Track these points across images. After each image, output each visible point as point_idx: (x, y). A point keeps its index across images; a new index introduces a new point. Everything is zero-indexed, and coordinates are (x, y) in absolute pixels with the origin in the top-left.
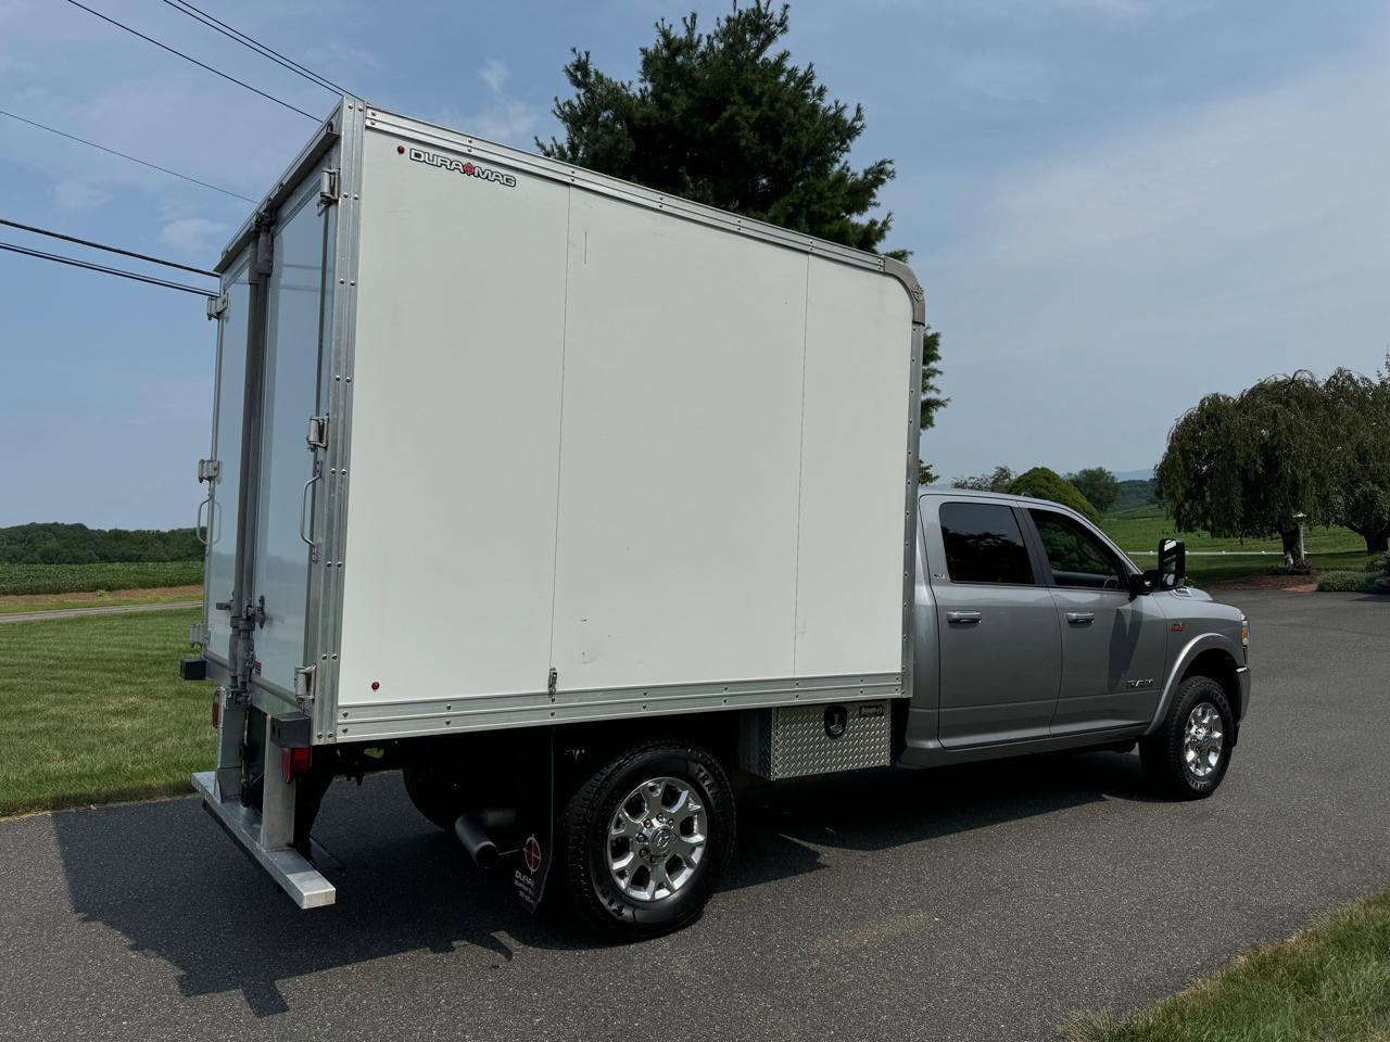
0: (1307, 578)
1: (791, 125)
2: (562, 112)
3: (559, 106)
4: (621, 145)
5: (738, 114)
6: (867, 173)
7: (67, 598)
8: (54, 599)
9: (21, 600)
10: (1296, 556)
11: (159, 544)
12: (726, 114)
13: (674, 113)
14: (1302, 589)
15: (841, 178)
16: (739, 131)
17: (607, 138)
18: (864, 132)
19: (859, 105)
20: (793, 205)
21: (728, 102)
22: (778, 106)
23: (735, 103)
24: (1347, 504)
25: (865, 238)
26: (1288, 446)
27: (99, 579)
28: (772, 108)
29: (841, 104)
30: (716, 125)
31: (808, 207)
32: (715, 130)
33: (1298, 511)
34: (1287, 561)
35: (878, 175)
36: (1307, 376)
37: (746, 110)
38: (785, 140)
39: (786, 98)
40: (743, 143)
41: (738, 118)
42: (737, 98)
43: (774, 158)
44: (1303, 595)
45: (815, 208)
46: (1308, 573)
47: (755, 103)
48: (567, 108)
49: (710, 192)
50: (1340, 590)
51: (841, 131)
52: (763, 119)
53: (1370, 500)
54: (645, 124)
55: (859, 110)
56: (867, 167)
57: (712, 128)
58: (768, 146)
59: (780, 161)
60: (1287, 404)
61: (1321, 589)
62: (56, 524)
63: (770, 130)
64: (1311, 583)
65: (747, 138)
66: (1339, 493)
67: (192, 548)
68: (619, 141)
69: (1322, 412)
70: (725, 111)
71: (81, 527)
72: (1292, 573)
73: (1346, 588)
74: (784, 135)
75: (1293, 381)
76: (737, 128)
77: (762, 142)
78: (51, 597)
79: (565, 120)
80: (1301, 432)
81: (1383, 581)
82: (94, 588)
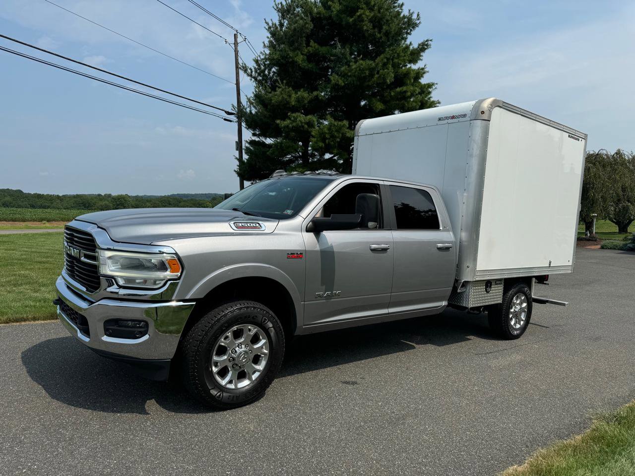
0: (595, 243)
1: (387, 21)
2: (277, 8)
3: (276, 4)
4: (307, 25)
5: (363, 14)
6: (419, 45)
7: (29, 224)
8: (24, 224)
9: (9, 224)
10: (591, 233)
11: (58, 201)
12: (358, 14)
13: (332, 11)
14: (593, 247)
15: (407, 47)
16: (363, 22)
17: (301, 21)
18: (420, 26)
19: (419, 13)
20: (386, 58)
21: (358, 8)
22: (382, 11)
23: (362, 9)
24: (615, 211)
25: (417, 76)
26: (593, 183)
27: (43, 216)
28: (379, 12)
29: (411, 11)
30: (353, 19)
31: (392, 60)
32: (353, 21)
33: (593, 212)
34: (586, 235)
35: (424, 47)
36: (605, 152)
37: (367, 13)
38: (384, 27)
39: (386, 7)
40: (365, 28)
41: (363, 16)
42: (364, 6)
43: (379, 35)
44: (594, 250)
45: (396, 60)
46: (596, 241)
47: (371, 9)
48: (280, 6)
49: (348, 50)
50: (611, 249)
51: (410, 24)
52: (375, 17)
53: (626, 209)
54: (318, 16)
55: (418, 15)
56: (420, 43)
57: (351, 20)
58: (376, 30)
59: (381, 37)
60: (594, 164)
61: (602, 248)
62: (8, 189)
63: (377, 23)
64: (597, 245)
65: (367, 26)
66: (612, 206)
67: (74, 204)
68: (306, 23)
69: (609, 169)
70: (358, 12)
71: (20, 191)
72: (589, 240)
73: (614, 248)
74: (384, 25)
75: (598, 154)
76: (363, 21)
77: (374, 27)
78: (22, 223)
79: (278, 11)
80: (600, 177)
81: (631, 245)
82: (41, 220)
